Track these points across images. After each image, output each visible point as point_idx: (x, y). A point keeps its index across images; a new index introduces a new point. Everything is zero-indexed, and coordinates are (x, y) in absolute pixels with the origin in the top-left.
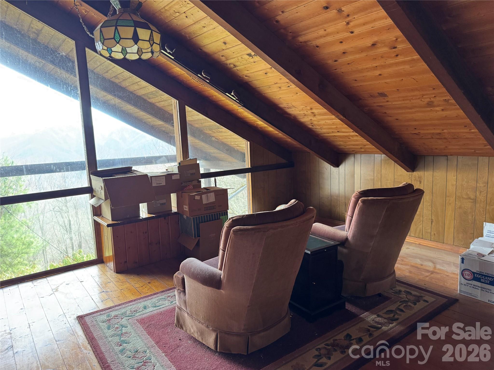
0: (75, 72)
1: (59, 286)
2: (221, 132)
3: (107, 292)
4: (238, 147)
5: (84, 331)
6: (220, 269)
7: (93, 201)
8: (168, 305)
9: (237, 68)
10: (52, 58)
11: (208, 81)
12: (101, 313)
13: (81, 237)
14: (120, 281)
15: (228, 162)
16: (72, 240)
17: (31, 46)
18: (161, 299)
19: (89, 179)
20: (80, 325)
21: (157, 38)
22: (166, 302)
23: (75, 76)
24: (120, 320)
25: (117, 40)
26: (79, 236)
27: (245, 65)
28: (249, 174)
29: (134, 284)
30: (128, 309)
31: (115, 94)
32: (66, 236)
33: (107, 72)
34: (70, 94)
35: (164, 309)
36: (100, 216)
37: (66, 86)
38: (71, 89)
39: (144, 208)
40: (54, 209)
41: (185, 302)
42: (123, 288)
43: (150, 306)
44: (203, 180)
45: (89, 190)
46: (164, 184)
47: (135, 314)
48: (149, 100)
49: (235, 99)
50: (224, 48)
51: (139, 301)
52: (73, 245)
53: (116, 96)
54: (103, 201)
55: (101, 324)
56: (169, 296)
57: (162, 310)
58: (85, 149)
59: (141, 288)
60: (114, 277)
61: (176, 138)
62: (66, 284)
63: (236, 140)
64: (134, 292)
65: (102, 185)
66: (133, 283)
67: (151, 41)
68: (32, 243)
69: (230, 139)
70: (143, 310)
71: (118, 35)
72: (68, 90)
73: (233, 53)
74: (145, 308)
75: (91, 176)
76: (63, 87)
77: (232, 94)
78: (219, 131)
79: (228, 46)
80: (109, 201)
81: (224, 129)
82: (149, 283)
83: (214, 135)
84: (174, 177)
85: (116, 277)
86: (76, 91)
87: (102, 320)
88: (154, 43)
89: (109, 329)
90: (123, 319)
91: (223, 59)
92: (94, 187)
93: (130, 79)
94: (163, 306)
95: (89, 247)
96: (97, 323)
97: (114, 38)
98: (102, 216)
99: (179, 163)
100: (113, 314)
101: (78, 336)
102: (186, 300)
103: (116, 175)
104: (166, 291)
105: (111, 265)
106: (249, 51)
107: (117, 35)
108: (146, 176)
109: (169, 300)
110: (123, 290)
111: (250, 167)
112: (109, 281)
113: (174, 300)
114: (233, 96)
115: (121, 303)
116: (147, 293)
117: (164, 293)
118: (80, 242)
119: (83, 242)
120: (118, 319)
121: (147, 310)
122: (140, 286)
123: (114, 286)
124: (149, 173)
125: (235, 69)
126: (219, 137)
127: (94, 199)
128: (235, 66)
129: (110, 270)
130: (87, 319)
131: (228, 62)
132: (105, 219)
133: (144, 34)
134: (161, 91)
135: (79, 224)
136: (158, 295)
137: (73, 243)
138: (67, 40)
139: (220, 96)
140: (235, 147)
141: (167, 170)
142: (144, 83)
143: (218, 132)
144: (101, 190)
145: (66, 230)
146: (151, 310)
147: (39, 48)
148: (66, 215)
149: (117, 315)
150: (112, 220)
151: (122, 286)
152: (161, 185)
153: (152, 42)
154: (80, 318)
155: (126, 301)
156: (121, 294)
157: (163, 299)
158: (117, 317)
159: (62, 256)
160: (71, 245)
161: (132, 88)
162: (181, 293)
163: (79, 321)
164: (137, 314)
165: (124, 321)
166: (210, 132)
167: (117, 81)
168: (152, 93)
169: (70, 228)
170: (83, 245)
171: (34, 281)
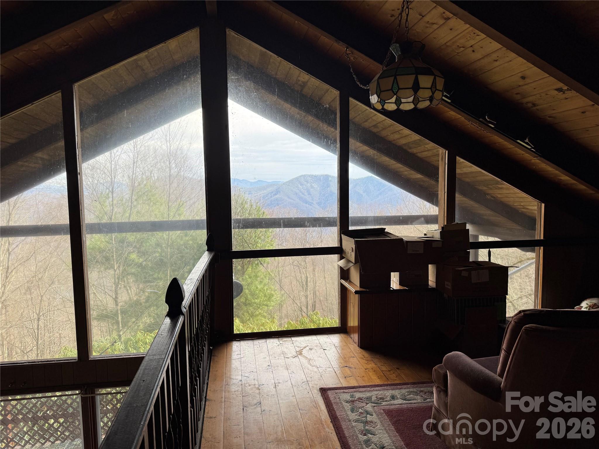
0: (336, 125)
1: (302, 349)
2: (502, 188)
3: (350, 368)
4: (523, 208)
5: (327, 406)
6: (499, 376)
7: (342, 263)
8: (421, 401)
9: (538, 107)
10: (317, 111)
11: (493, 126)
12: (345, 390)
13: (316, 297)
14: (364, 358)
15: (506, 229)
16: (307, 298)
17: (299, 100)
18: (412, 392)
19: (339, 239)
20: (323, 399)
21: (440, 83)
22: (419, 397)
23: (336, 129)
24: (364, 404)
25: (395, 90)
26: (314, 295)
27: (551, 103)
28: (540, 248)
29: (380, 366)
30: (374, 394)
31: (375, 146)
32: (302, 293)
33: (366, 121)
34: (330, 148)
35: (416, 405)
36: (348, 280)
37: (327, 140)
38: (331, 142)
39: (395, 277)
40: (293, 263)
41: (446, 405)
42: (368, 368)
43: (398, 397)
44: (471, 251)
45: (338, 251)
46: (421, 251)
47: (382, 403)
48: (410, 150)
49: (529, 147)
50: (520, 84)
51: (386, 387)
52: (308, 304)
53: (375, 149)
54: (352, 264)
55: (344, 403)
56: (421, 391)
57: (413, 405)
58: (339, 206)
59: (388, 373)
60: (358, 351)
61: (439, 196)
62: (310, 349)
63: (521, 200)
64: (381, 376)
65: (354, 247)
66: (379, 364)
67: (433, 88)
68: (273, 296)
69: (512, 199)
70: (390, 400)
71: (397, 85)
72: (328, 143)
73: (535, 89)
74: (393, 397)
75: (342, 235)
76: (324, 141)
77: (527, 141)
78: (498, 187)
79: (527, 81)
80: (358, 265)
81: (506, 185)
82: (398, 369)
83: (490, 192)
84: (434, 245)
85: (360, 353)
86: (335, 144)
87: (345, 399)
88: (436, 90)
89: (352, 411)
90: (368, 405)
91: (518, 97)
92: (344, 247)
93: (392, 127)
94: (415, 401)
95: (322, 308)
96: (340, 402)
97: (392, 90)
98: (350, 281)
99: (443, 228)
100: (358, 395)
101: (321, 410)
102: (447, 402)
103: (368, 237)
104: (419, 383)
105: (356, 337)
106: (560, 85)
107: (395, 85)
108: (401, 240)
109: (422, 396)
110: (367, 370)
111: (542, 238)
112: (353, 356)
113: (428, 397)
114: (527, 143)
115: (365, 385)
116: (396, 380)
117: (416, 385)
118: (315, 302)
119: (317, 302)
120: (362, 402)
121: (396, 402)
122: (387, 370)
123: (358, 363)
124: (404, 236)
125: (534, 108)
126: (496, 195)
127: (342, 261)
128: (534, 105)
129: (353, 343)
130: (330, 393)
131: (525, 100)
132: (351, 283)
133: (425, 81)
134: (428, 141)
135: (316, 282)
136: (409, 386)
137: (308, 302)
138: (330, 90)
139: (506, 143)
140: (520, 208)
141: (425, 235)
142: (406, 131)
143: (496, 189)
144: (351, 251)
145: (303, 286)
146: (400, 402)
147: (306, 101)
148: (304, 270)
149: (361, 398)
150: (360, 287)
151: (367, 365)
152: (418, 252)
153: (434, 90)
154: (324, 391)
155: (371, 384)
156: (366, 374)
157: (415, 392)
158: (361, 401)
159: (296, 314)
160: (305, 304)
161: (392, 137)
162: (442, 393)
163: (321, 394)
164: (384, 403)
165: (369, 407)
166: (485, 188)
167: (375, 130)
168: (415, 142)
169: (307, 284)
170: (317, 305)
171: (280, 339)
